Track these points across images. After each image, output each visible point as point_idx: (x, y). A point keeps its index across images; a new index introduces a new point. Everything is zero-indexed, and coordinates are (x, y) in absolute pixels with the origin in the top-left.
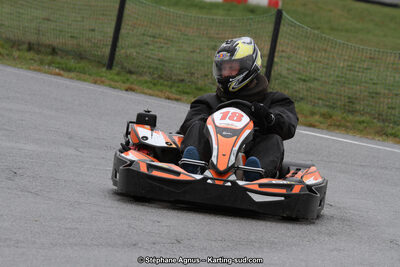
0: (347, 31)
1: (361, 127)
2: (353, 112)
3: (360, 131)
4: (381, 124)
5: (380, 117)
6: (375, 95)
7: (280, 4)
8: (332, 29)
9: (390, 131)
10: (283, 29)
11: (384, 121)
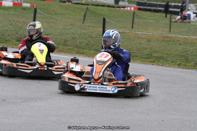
0: (62, 14)
1: (70, 51)
2: (66, 45)
3: (70, 53)
4: (77, 49)
5: (77, 47)
6: (74, 38)
7: (35, 5)
8: (56, 14)
9: (81, 52)
10: (37, 15)
11: (78, 48)
